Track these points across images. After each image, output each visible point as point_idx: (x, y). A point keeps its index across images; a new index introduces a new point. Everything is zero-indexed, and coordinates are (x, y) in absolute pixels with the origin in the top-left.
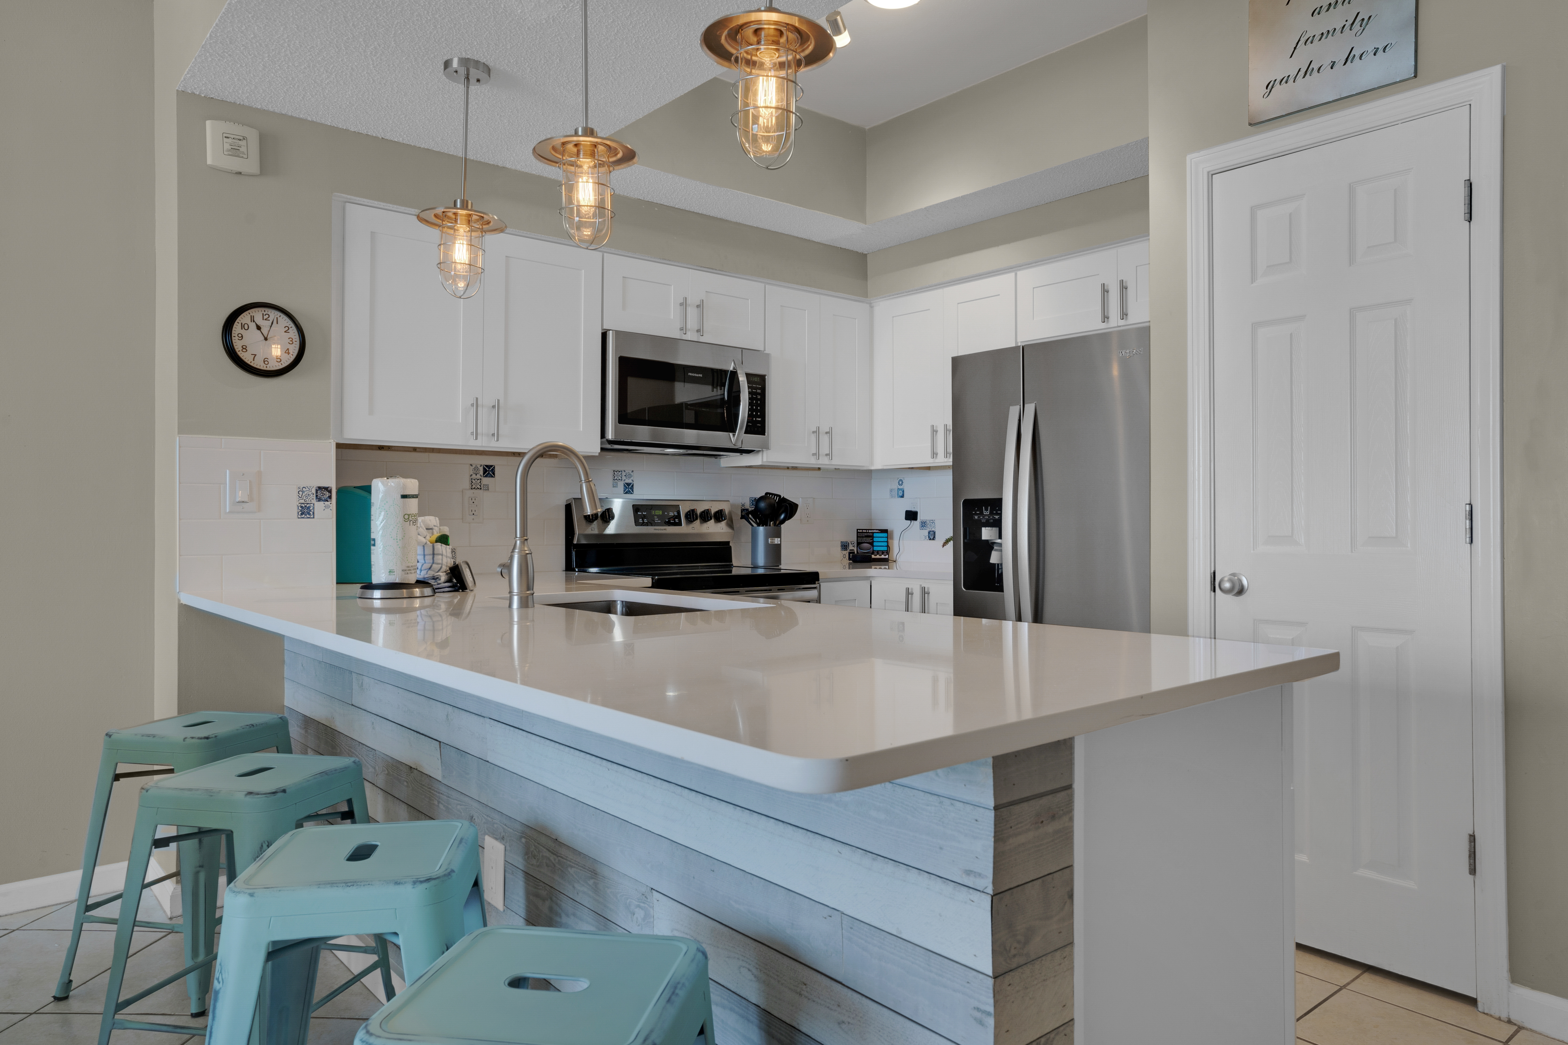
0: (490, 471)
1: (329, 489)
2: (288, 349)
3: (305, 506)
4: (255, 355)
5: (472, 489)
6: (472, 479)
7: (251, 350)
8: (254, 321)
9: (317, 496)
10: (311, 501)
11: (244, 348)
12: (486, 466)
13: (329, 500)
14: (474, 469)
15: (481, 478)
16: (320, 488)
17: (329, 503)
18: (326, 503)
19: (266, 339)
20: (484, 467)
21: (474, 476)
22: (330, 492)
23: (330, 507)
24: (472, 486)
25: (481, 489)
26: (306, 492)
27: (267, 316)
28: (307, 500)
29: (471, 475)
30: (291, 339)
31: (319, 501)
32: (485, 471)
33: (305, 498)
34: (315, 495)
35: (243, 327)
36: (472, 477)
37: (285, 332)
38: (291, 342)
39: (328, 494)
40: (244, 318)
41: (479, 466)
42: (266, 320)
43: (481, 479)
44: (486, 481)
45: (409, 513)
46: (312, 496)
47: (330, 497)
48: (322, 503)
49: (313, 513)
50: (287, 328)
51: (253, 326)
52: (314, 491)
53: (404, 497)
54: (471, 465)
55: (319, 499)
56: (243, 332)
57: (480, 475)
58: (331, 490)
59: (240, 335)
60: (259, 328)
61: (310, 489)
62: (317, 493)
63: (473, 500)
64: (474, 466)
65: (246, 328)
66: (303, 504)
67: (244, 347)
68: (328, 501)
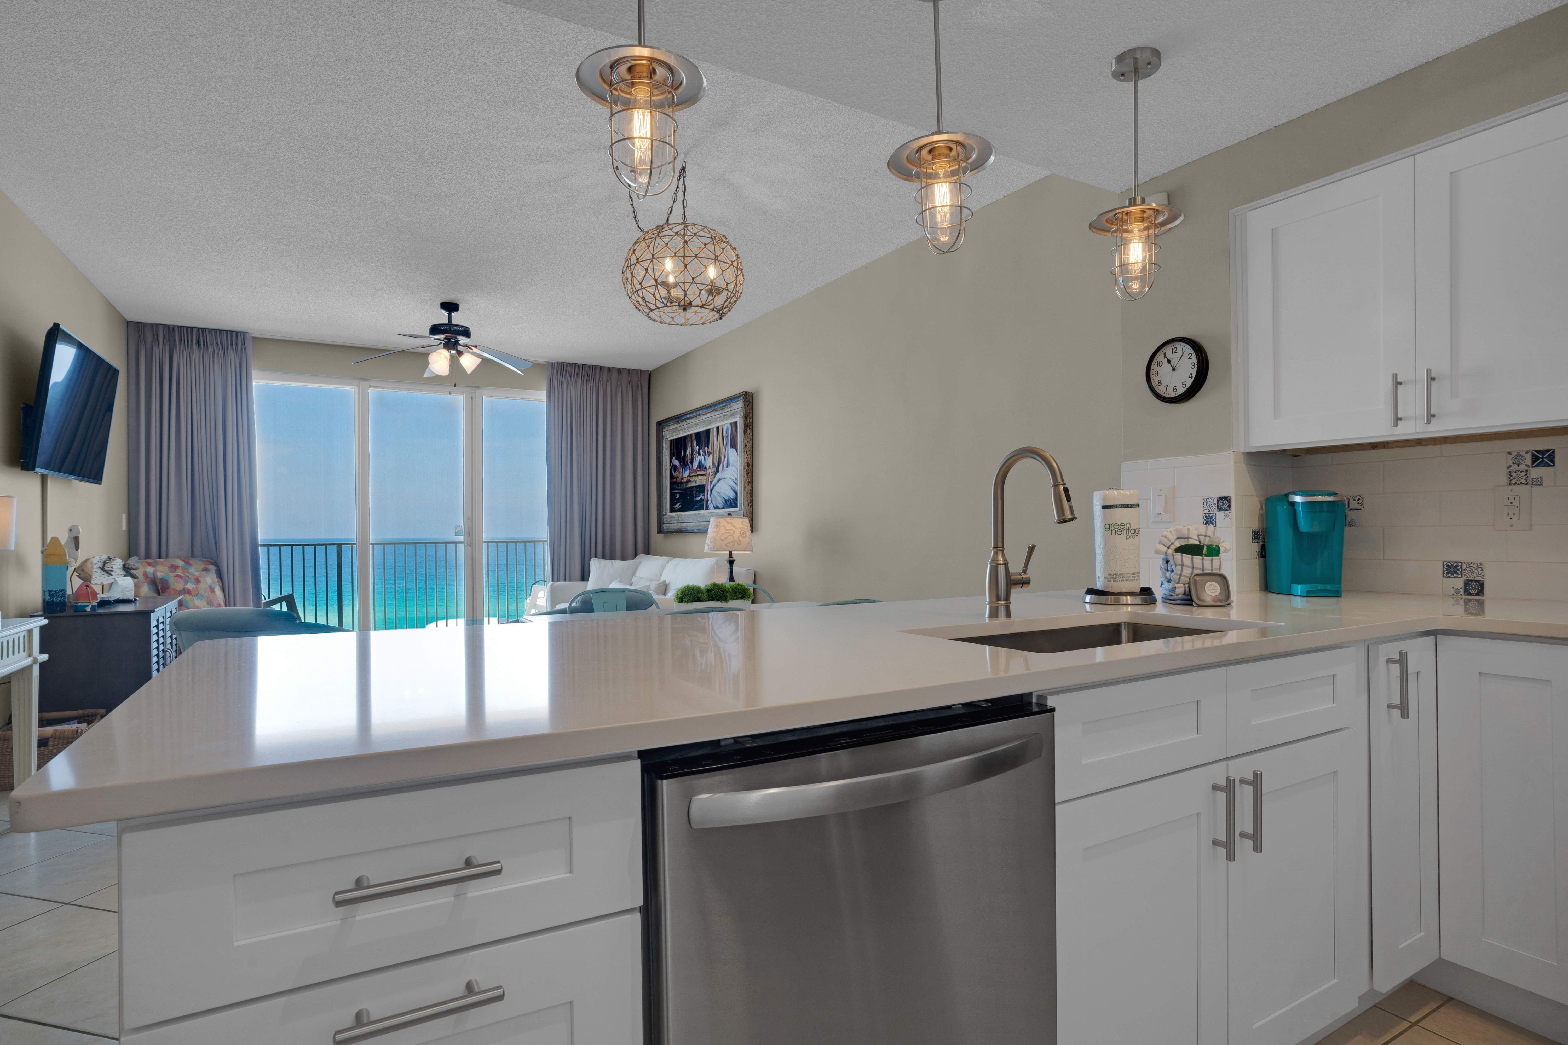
0: (1546, 458)
1: (1228, 499)
2: (1191, 374)
3: (1209, 516)
4: (1167, 386)
5: (1510, 485)
6: (1510, 472)
7: (1164, 383)
8: (1166, 357)
9: (1218, 506)
10: (1213, 511)
11: (1159, 383)
12: (1535, 451)
13: (1228, 509)
14: (1515, 457)
15: (1527, 468)
16: (1220, 498)
17: (1228, 512)
18: (1226, 512)
19: (1174, 370)
20: (1532, 453)
21: (1515, 468)
22: (1229, 501)
23: (1229, 516)
24: (1510, 481)
25: (1527, 484)
26: (1209, 503)
27: (1175, 349)
28: (1210, 510)
29: (1510, 467)
30: (1193, 364)
31: (1220, 510)
32: (1535, 459)
33: (1208, 508)
34: (1216, 505)
35: (1158, 365)
36: (1511, 469)
37: (1189, 359)
38: (1193, 367)
39: (1227, 504)
40: (1160, 357)
41: (1523, 454)
42: (1174, 353)
43: (1527, 471)
44: (1536, 472)
45: (1110, 523)
46: (1214, 506)
47: (1229, 507)
48: (1222, 512)
49: (1215, 522)
50: (1190, 355)
51: (1165, 361)
52: (1216, 501)
53: (1104, 507)
54: (1510, 453)
55: (1220, 509)
56: (1158, 369)
57: (1527, 465)
58: (1230, 499)
59: (1156, 372)
60: (1169, 361)
61: (1212, 499)
62: (1218, 503)
63: (1511, 500)
64: (1514, 454)
65: (1161, 364)
66: (1207, 513)
67: (1160, 381)
68: (1227, 511)
